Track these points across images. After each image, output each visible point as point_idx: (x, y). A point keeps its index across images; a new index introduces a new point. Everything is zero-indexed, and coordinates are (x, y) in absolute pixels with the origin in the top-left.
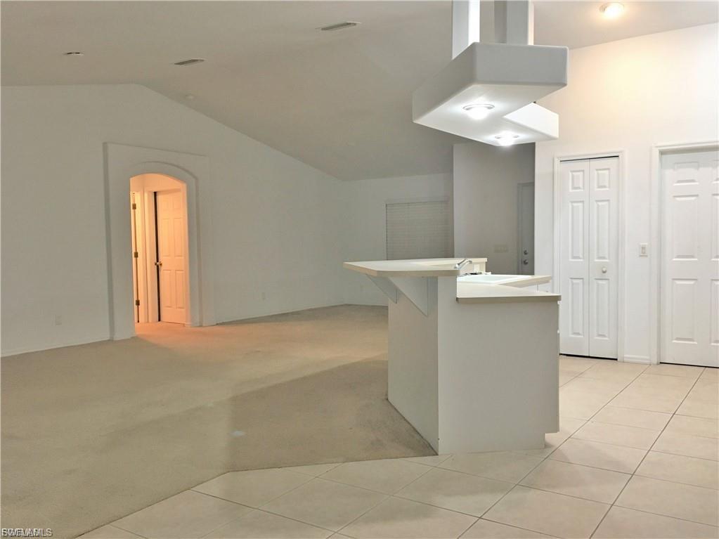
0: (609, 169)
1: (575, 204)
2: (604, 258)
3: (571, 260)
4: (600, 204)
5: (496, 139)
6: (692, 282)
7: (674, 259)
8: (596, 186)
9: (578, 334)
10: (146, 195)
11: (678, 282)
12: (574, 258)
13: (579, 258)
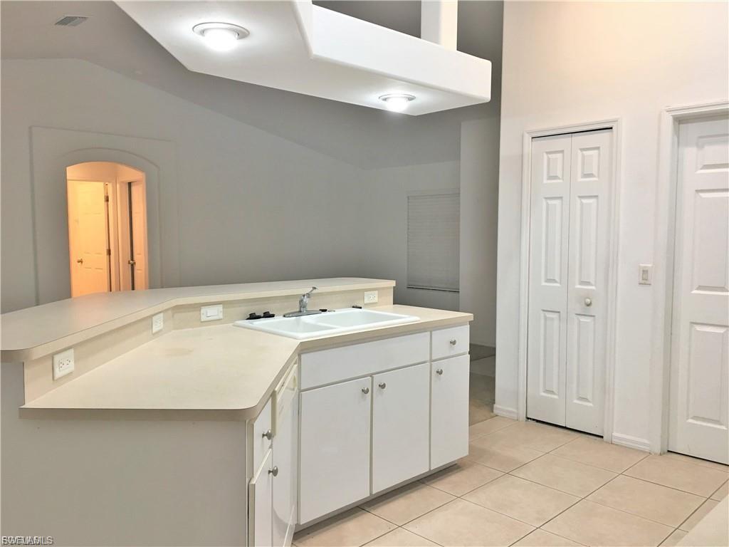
0: (598, 148)
1: (550, 202)
2: (588, 283)
3: (544, 284)
4: (585, 201)
5: (381, 102)
6: (721, 331)
7: (694, 292)
8: (579, 174)
9: (552, 392)
10: (118, 186)
11: (698, 328)
12: (548, 280)
13: (554, 281)
